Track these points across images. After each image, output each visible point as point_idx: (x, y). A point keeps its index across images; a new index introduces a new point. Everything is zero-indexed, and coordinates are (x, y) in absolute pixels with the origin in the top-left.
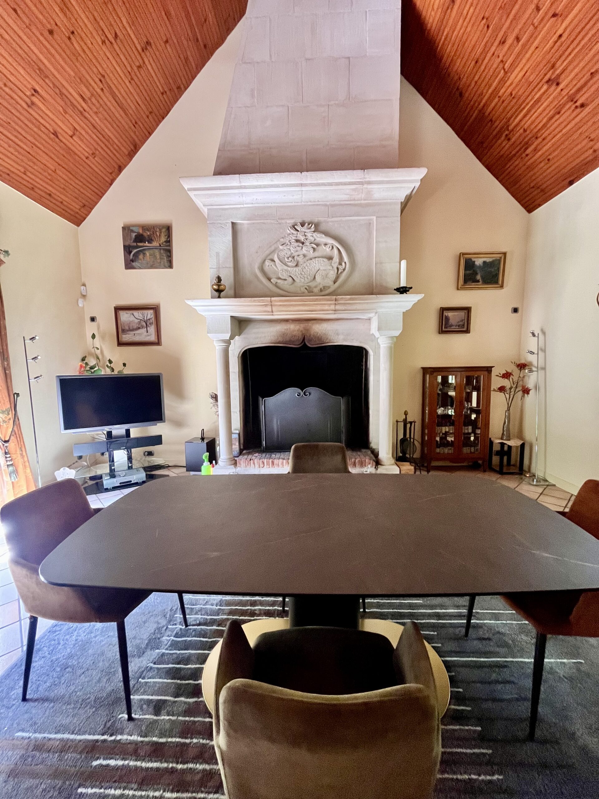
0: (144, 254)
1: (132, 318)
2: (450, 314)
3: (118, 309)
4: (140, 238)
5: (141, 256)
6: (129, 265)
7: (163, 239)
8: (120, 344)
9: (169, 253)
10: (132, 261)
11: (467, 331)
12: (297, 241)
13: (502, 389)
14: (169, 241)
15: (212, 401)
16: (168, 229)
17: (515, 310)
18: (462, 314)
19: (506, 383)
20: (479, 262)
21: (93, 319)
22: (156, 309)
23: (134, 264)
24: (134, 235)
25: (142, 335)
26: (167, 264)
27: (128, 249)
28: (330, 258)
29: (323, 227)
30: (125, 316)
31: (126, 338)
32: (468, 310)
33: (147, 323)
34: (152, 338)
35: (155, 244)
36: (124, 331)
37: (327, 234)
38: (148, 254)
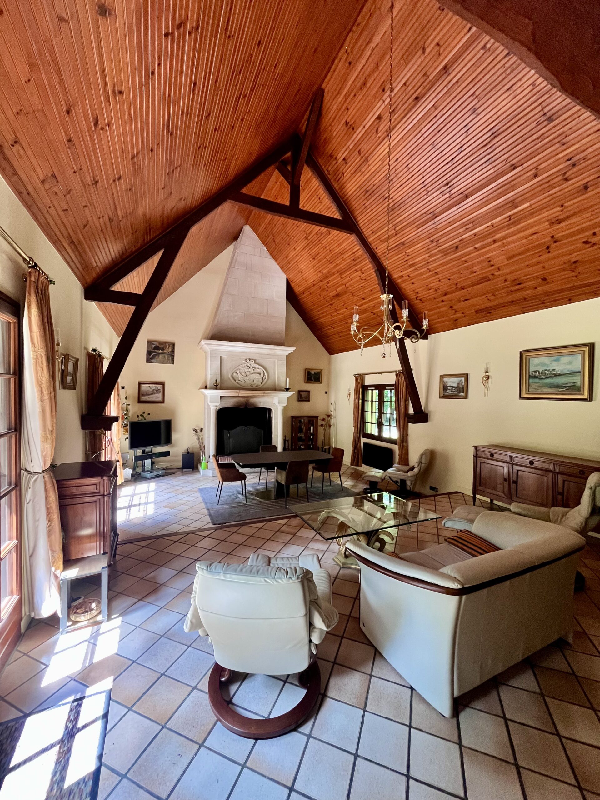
0: (159, 357)
1: (149, 389)
2: (302, 393)
3: (140, 384)
4: (157, 348)
5: (157, 357)
6: (149, 360)
7: (170, 350)
8: (140, 402)
9: (173, 357)
10: (151, 359)
11: (309, 401)
12: (247, 366)
13: (322, 425)
14: (173, 351)
15: (194, 432)
16: (173, 345)
17: (326, 393)
18: (307, 393)
19: (323, 423)
20: (313, 373)
21: (123, 388)
22: (163, 385)
23: (152, 360)
24: (153, 346)
25: (154, 398)
26: (171, 362)
27: (149, 353)
28: (260, 374)
29: (257, 362)
30: (144, 387)
31: (143, 399)
32: (309, 392)
33: (157, 392)
34: (160, 399)
35: (166, 352)
36: (143, 395)
37: (259, 364)
38: (161, 356)
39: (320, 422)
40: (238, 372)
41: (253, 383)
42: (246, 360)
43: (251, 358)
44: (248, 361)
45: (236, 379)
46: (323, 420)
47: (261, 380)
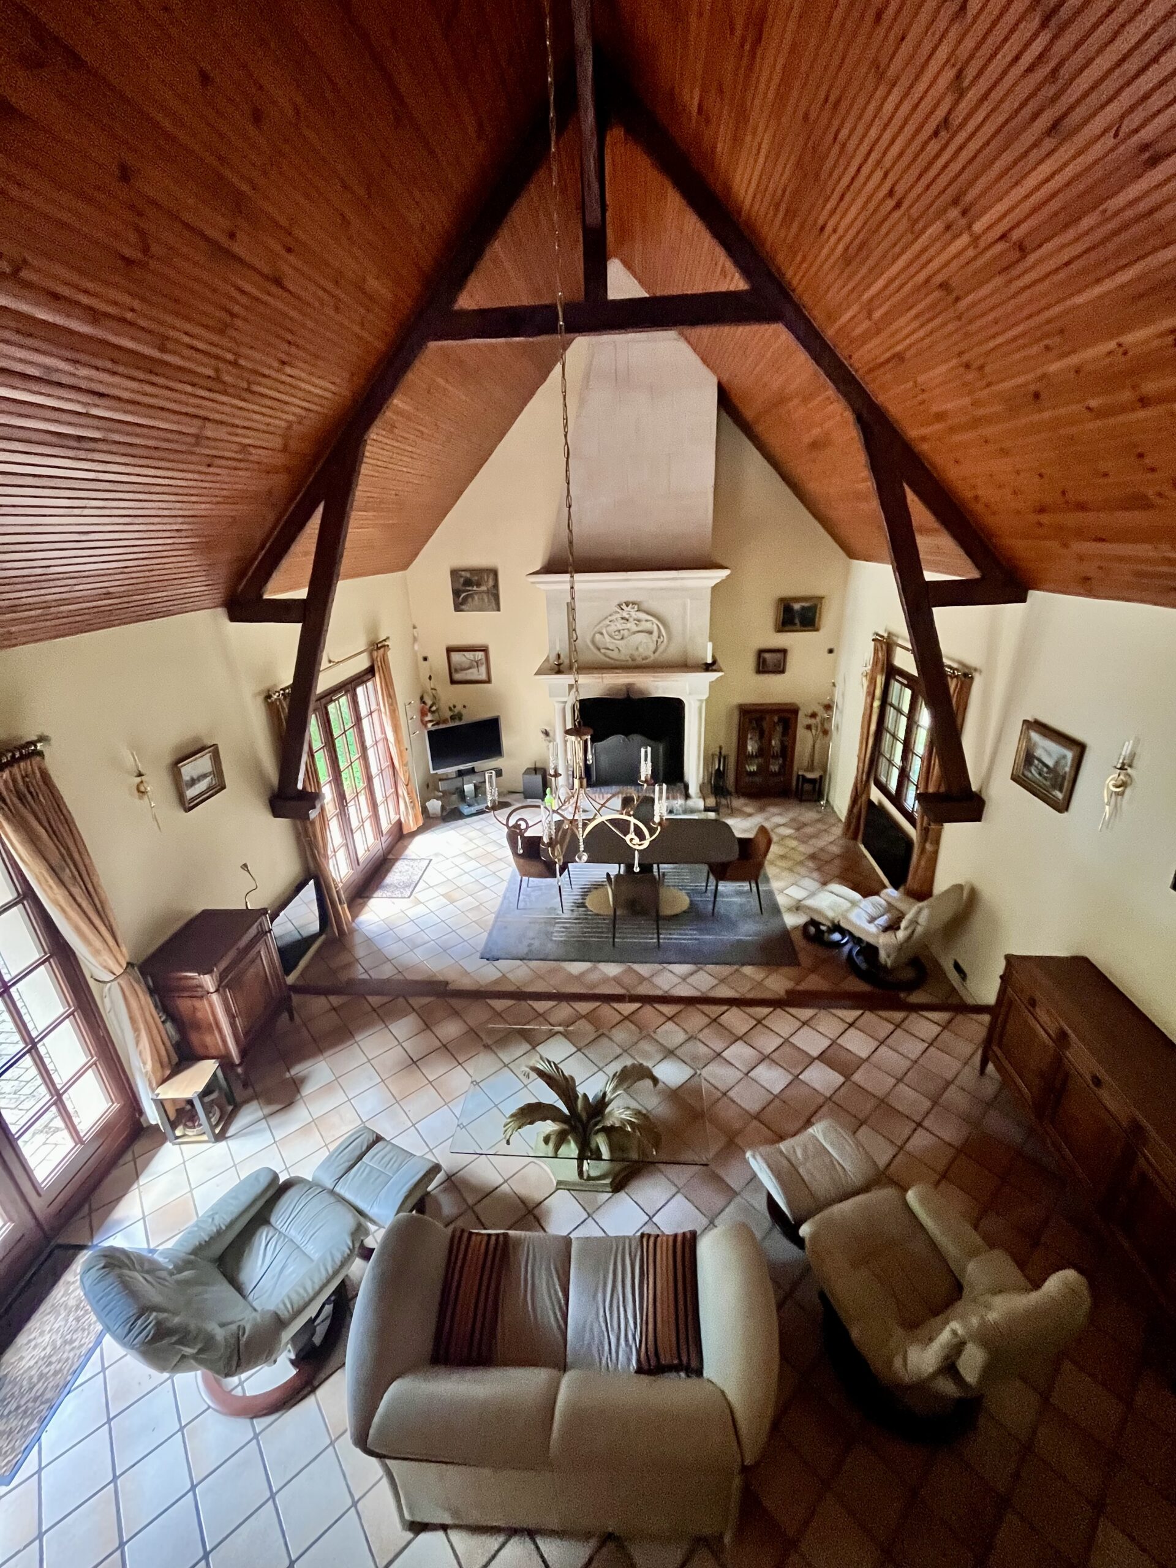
0: (473, 598)
1: (464, 659)
2: (767, 656)
3: (450, 650)
4: (468, 582)
5: (470, 600)
6: (458, 608)
7: (491, 583)
8: (453, 682)
9: (496, 597)
10: (462, 604)
11: (783, 672)
12: (623, 618)
13: (809, 727)
14: (496, 586)
15: (543, 736)
16: (494, 573)
17: (831, 651)
18: (779, 656)
19: (812, 721)
20: (797, 606)
21: (425, 659)
22: (485, 650)
23: (463, 607)
24: (462, 580)
25: (472, 674)
26: (494, 604)
27: (456, 593)
28: (650, 633)
29: (645, 606)
30: (456, 657)
31: (458, 676)
32: (784, 652)
33: (478, 663)
34: (484, 677)
35: (484, 588)
36: (456, 671)
37: (648, 613)
38: (476, 597)
39: (802, 720)
40: (604, 631)
41: (636, 653)
42: (620, 605)
43: (631, 599)
44: (624, 607)
45: (600, 646)
46: (814, 715)
47: (652, 646)
